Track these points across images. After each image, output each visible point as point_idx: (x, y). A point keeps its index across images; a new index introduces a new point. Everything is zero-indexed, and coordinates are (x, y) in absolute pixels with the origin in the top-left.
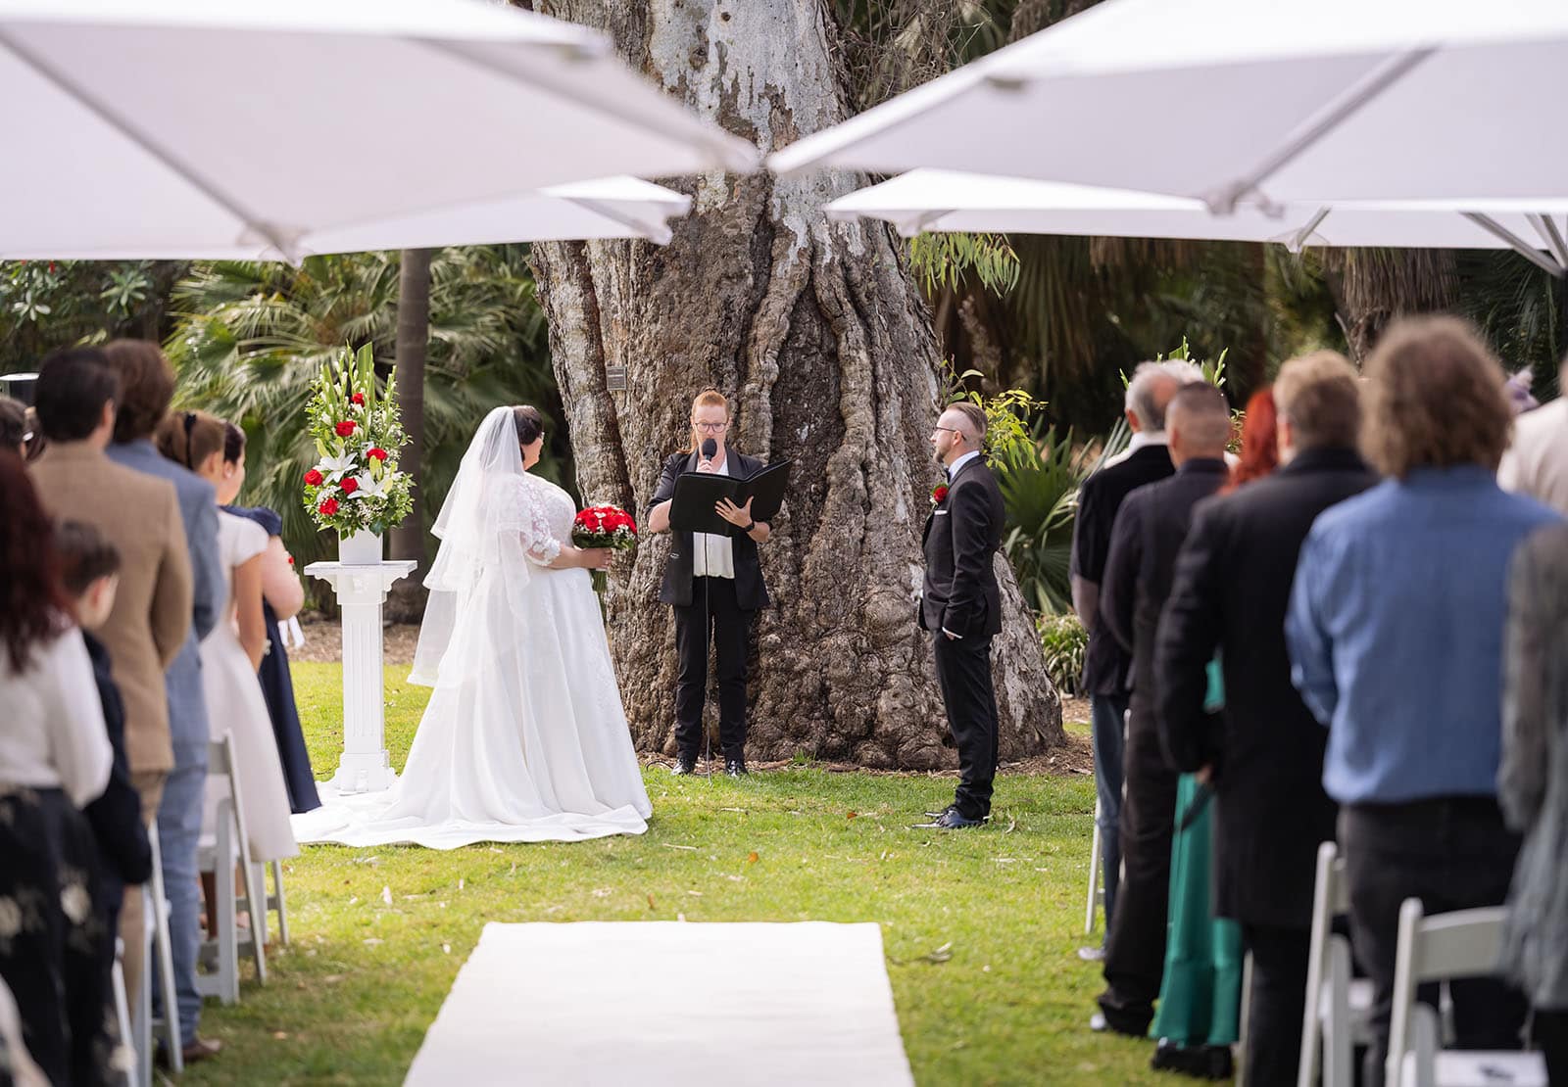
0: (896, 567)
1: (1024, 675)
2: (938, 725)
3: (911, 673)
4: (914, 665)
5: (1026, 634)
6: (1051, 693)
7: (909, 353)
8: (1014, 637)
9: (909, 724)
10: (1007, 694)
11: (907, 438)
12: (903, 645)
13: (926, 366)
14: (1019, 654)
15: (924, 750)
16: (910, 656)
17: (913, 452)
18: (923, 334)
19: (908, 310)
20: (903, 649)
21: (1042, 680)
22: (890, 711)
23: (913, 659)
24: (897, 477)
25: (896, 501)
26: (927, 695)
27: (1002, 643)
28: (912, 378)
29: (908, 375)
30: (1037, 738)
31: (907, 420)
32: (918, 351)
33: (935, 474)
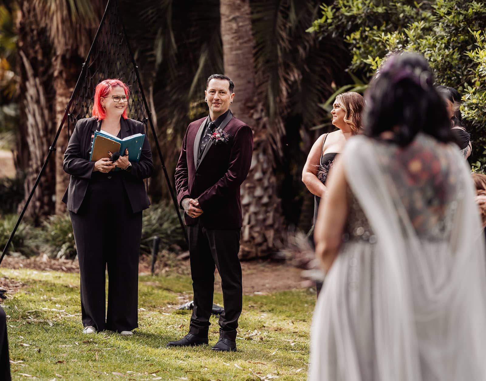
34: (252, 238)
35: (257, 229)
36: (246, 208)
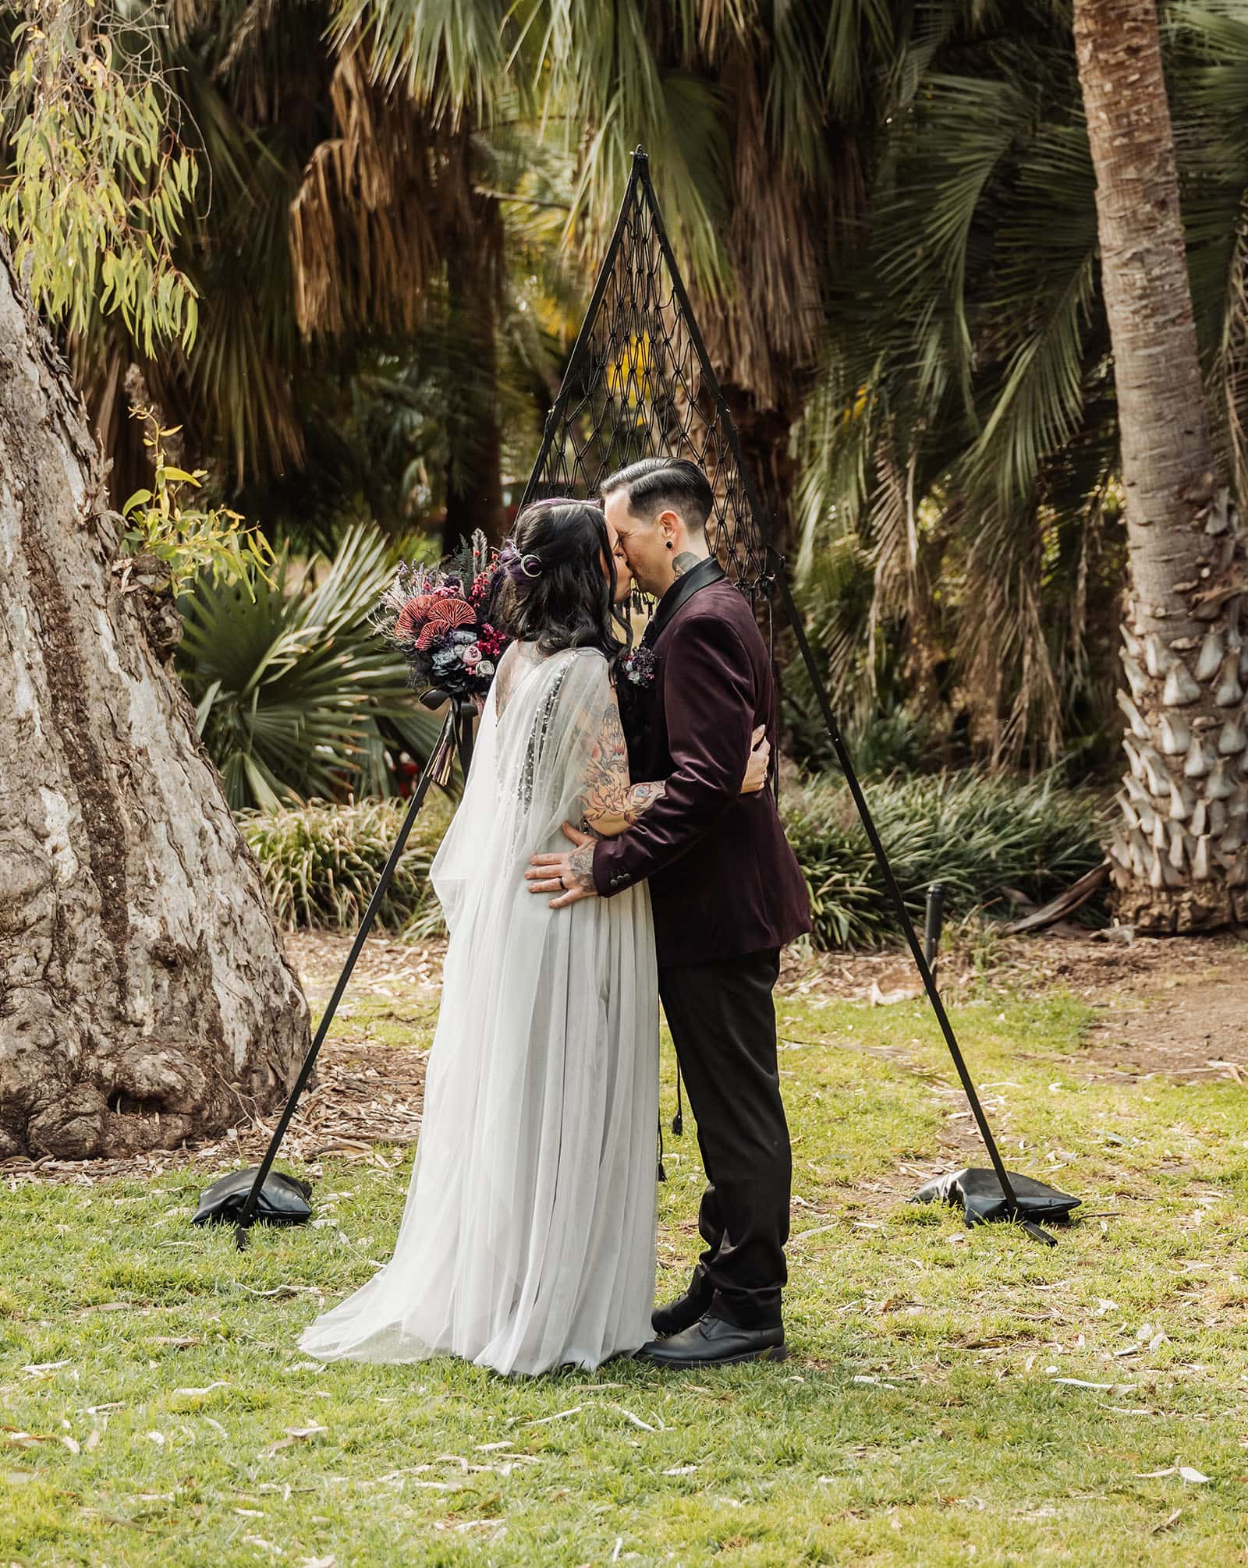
0: (18, 795)
1: (245, 970)
2: (99, 1075)
3: (48, 983)
4: (54, 970)
5: (248, 897)
6: (292, 995)
7: (32, 426)
8: (226, 902)
9: (49, 1077)
10: (219, 1007)
11: (34, 571)
12: (34, 934)
13: (63, 448)
14: (236, 933)
15: (74, 1124)
16: (45, 953)
17: (43, 595)
18: (56, 394)
19: (30, 355)
20: (33, 941)
21: (276, 973)
22: (13, 1056)
23: (51, 959)
24: (16, 640)
25: (15, 680)
26: (79, 1020)
27: (206, 916)
28: (40, 469)
29: (31, 465)
30: (271, 1081)
31: (30, 540)
32: (47, 423)
33: (82, 631)
34: (1218, 870)
35: (1231, 844)
36: (1199, 785)
